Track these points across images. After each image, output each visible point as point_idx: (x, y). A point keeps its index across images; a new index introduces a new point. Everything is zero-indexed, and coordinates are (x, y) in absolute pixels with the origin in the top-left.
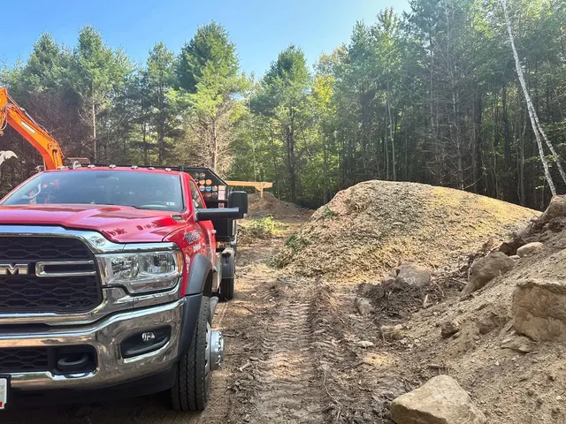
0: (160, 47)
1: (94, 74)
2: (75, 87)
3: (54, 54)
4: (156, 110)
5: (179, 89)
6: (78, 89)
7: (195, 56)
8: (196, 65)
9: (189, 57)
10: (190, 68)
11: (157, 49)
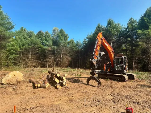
0: (132, 19)
1: (112, 31)
2: (106, 36)
3: (101, 28)
4: (129, 39)
5: (142, 30)
6: (107, 36)
7: (147, 17)
8: (148, 20)
9: (145, 18)
10: (145, 22)
11: (130, 20)
